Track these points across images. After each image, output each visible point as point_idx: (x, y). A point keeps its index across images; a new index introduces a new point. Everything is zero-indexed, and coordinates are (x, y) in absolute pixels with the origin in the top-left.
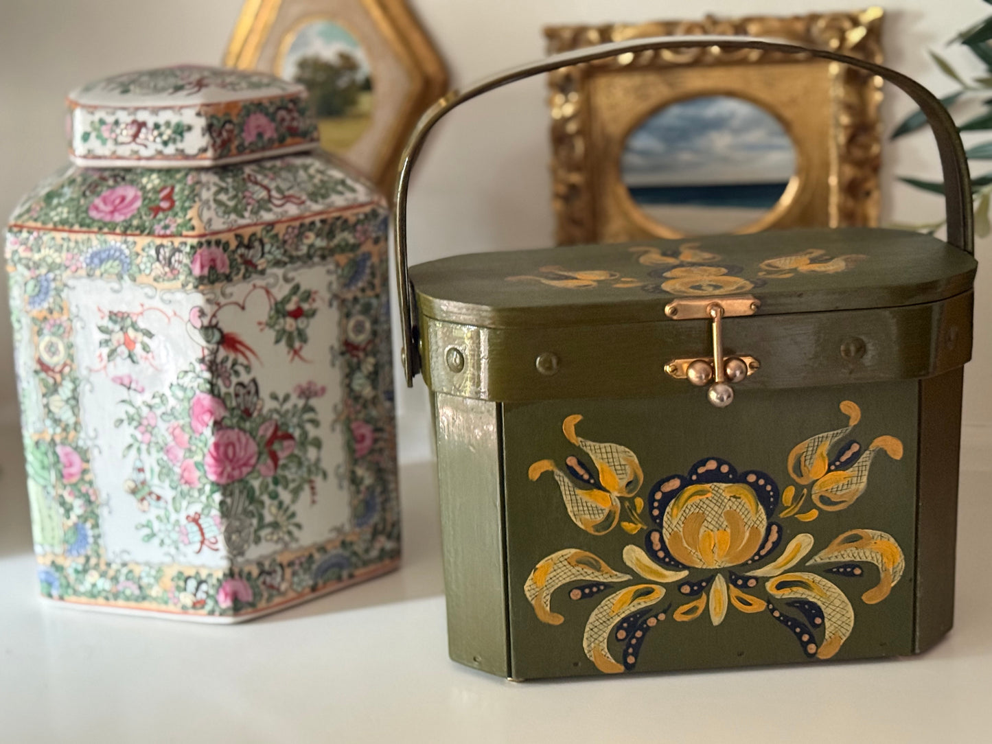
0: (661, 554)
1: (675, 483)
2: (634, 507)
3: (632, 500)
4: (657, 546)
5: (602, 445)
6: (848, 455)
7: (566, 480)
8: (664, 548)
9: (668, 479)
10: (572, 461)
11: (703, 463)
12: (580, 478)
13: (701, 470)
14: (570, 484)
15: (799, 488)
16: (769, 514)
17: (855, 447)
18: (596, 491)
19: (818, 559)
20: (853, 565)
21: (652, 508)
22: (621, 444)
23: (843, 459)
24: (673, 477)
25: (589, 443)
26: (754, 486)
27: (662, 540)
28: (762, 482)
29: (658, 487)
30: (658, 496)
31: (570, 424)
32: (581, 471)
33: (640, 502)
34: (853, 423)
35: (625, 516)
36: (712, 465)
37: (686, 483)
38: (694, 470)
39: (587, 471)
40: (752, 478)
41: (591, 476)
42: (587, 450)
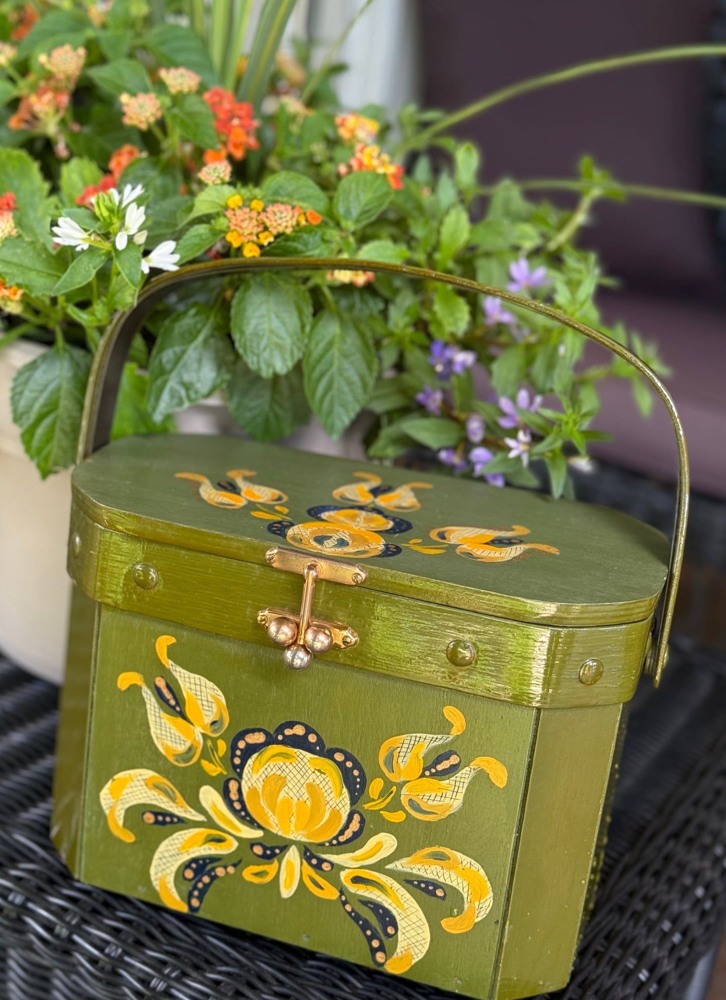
0: (237, 806)
1: (259, 738)
2: (215, 748)
3: (214, 740)
4: (234, 796)
5: (192, 675)
6: (445, 765)
7: (153, 700)
8: (241, 800)
9: (253, 731)
10: (161, 683)
11: (291, 725)
12: (167, 701)
13: (288, 732)
14: (156, 705)
15: (388, 784)
16: (354, 800)
17: (454, 760)
18: (180, 720)
19: (399, 865)
20: (437, 885)
21: (233, 755)
22: (210, 680)
23: (440, 767)
24: (259, 730)
25: (179, 669)
26: (341, 765)
27: (240, 791)
28: (349, 764)
29: (241, 735)
30: (242, 745)
31: (164, 643)
32: (168, 695)
33: (222, 746)
34: (455, 732)
35: (206, 754)
36: (299, 730)
37: (271, 740)
38: (280, 729)
39: (175, 698)
40: (339, 757)
41: (178, 704)
42: (177, 676)
